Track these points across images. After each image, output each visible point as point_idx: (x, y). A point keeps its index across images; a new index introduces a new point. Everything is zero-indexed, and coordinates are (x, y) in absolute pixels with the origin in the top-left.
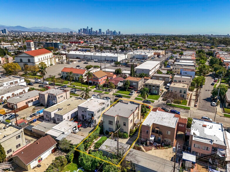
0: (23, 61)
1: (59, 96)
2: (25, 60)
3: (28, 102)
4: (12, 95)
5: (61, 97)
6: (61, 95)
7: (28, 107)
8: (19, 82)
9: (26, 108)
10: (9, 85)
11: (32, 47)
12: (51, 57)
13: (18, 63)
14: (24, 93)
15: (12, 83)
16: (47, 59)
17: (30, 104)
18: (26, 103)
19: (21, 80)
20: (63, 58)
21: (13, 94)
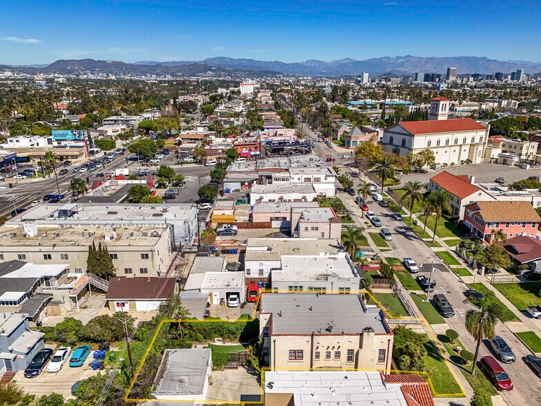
0: (394, 143)
1: (309, 226)
2: (398, 140)
3: (276, 218)
4: (279, 199)
5: (313, 228)
6: (315, 225)
7: (271, 227)
8: (323, 180)
9: (265, 228)
10: (303, 181)
11: (440, 112)
12: (477, 141)
13: (385, 144)
14: (303, 200)
15: (308, 180)
16: (461, 146)
17: (276, 225)
18: (271, 219)
19: (328, 178)
20: (521, 149)
21: (281, 199)
